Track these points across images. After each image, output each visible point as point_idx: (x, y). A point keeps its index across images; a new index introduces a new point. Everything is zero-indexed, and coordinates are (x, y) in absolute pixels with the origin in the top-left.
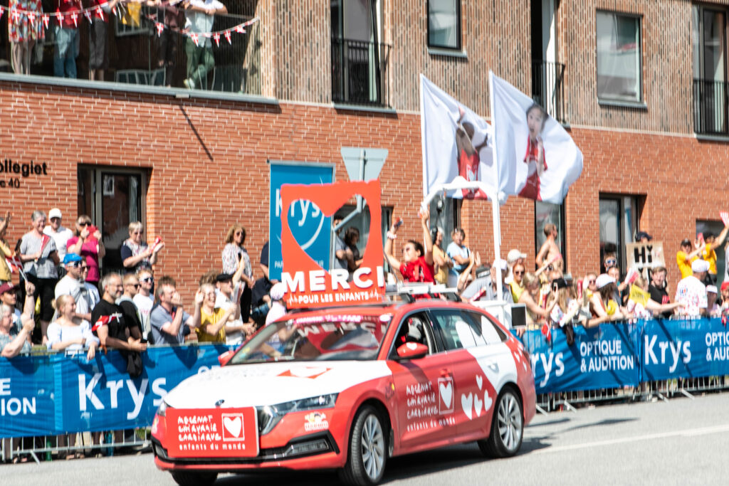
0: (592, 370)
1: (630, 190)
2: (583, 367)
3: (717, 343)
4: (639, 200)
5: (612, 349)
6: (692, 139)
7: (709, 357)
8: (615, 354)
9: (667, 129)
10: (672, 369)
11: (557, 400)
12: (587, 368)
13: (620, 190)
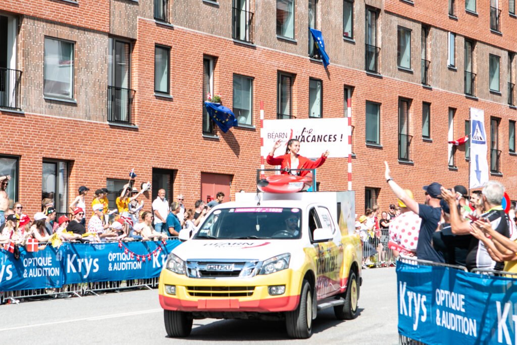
0: (31, 276)
1: (64, 157)
2: (25, 275)
3: (116, 259)
4: (69, 164)
5: (45, 263)
6: (106, 125)
7: (110, 269)
8: (47, 266)
9: (89, 118)
10: (85, 277)
11: (6, 297)
12: (28, 275)
13: (57, 157)
